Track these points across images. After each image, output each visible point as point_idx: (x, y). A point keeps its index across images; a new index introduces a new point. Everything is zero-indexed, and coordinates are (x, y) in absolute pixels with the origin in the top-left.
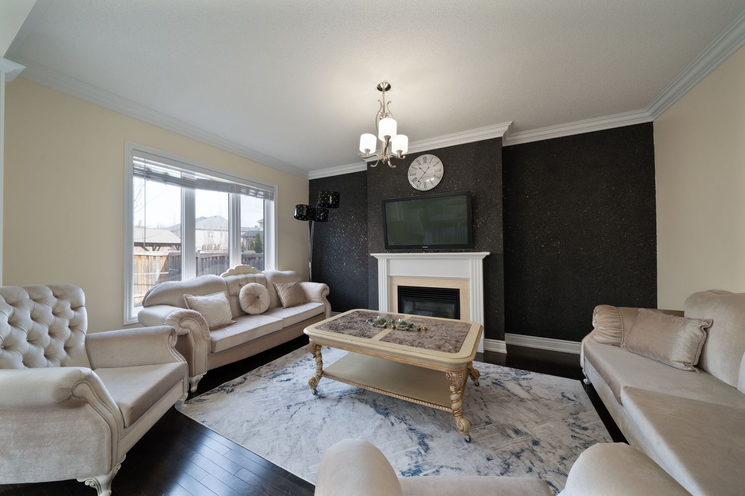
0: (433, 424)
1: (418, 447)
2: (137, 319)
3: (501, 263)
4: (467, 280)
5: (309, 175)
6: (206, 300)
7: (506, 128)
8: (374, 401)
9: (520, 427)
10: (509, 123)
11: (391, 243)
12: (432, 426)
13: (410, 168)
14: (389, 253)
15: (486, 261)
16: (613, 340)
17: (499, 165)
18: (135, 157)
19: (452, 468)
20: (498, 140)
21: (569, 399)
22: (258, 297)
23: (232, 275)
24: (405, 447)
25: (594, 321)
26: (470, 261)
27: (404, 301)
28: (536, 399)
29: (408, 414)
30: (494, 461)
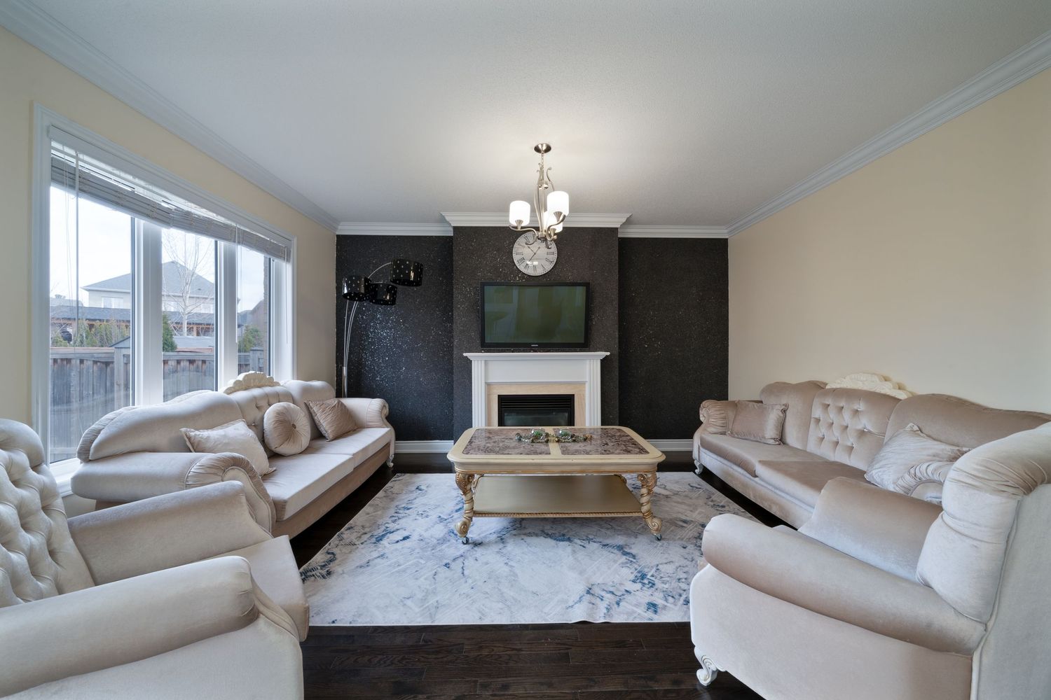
0: (618, 535)
1: (624, 557)
2: (70, 488)
3: (616, 364)
4: (583, 383)
5: (339, 227)
6: (225, 436)
7: (624, 220)
8: (543, 531)
9: (684, 518)
10: (628, 215)
11: (488, 340)
12: (619, 537)
13: (516, 245)
14: (485, 352)
15: (604, 362)
16: (721, 430)
17: (615, 257)
18: (54, 144)
19: (666, 563)
20: (615, 230)
21: (697, 488)
22: (294, 426)
23: (238, 390)
24: (615, 561)
25: (701, 416)
26: (588, 362)
27: (506, 414)
28: (676, 494)
29: (589, 534)
30: (689, 547)
